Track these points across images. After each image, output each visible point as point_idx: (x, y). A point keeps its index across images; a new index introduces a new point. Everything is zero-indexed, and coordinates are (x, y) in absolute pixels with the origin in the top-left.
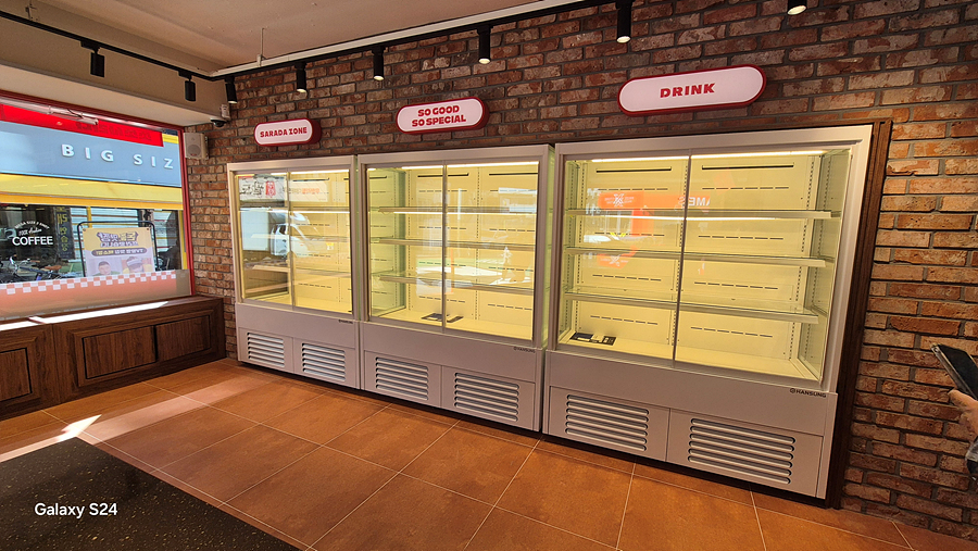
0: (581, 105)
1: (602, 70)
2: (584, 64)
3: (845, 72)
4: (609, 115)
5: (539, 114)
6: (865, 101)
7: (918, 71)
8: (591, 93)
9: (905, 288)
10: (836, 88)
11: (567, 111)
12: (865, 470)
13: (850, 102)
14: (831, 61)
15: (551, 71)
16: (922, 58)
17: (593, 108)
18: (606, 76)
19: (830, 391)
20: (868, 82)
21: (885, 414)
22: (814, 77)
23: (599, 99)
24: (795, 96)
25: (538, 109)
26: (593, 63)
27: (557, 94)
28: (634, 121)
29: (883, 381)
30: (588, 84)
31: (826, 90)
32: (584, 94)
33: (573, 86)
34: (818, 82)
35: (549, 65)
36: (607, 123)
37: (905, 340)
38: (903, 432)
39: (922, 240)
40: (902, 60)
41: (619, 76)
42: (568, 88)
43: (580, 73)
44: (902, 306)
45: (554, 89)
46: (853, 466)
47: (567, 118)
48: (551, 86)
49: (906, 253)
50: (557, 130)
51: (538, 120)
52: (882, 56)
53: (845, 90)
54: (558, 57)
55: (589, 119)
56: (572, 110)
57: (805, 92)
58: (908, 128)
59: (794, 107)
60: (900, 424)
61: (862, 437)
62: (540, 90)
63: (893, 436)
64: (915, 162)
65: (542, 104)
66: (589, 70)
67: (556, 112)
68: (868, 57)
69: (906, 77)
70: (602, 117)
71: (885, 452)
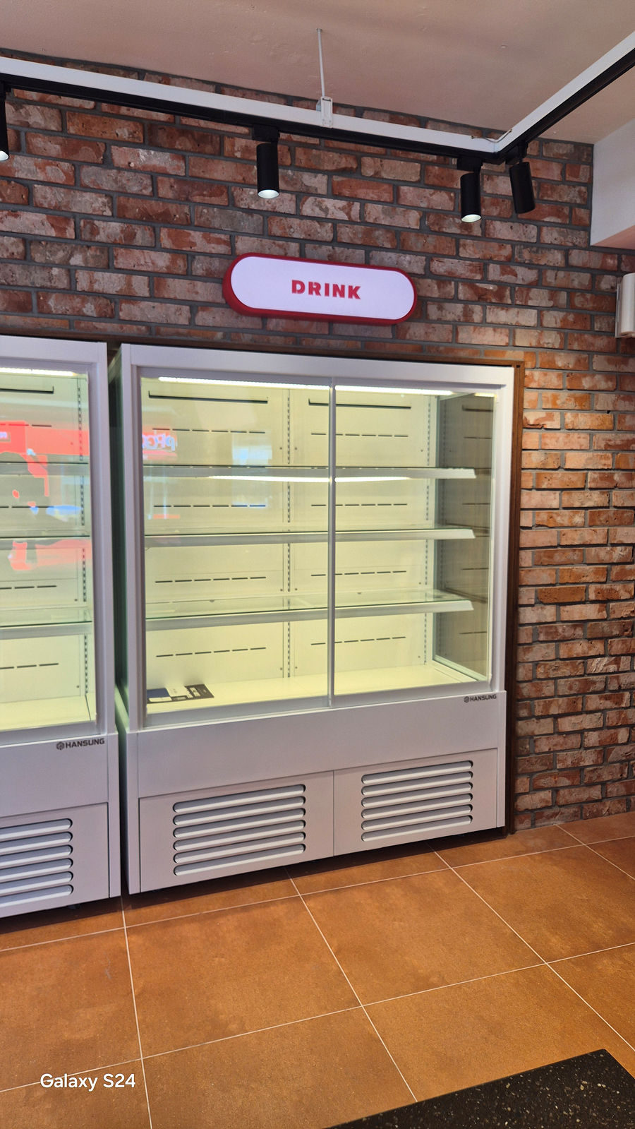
0: (156, 279)
1: (189, 223)
2: (155, 207)
3: (482, 298)
4: (206, 306)
5: (72, 280)
6: (500, 339)
7: (541, 311)
8: (173, 261)
9: (546, 554)
10: (477, 318)
11: (129, 284)
12: (531, 774)
13: (489, 337)
14: (470, 283)
15: (88, 203)
16: (539, 297)
17: (178, 287)
18: (197, 236)
19: (499, 690)
20: (503, 316)
21: (542, 702)
22: (455, 299)
23: (188, 275)
24: (439, 321)
25: (71, 272)
26: (173, 208)
27: (108, 249)
28: (246, 322)
29: (536, 664)
30: (166, 243)
31: (467, 319)
32: (161, 261)
33: (139, 240)
34: (460, 307)
35: (86, 189)
36: (204, 318)
37: (549, 613)
38: (556, 717)
39: (553, 500)
40: (528, 298)
41: (219, 241)
42: (128, 243)
43: (152, 220)
44: (544, 576)
45: (101, 237)
46: (522, 774)
47: (131, 298)
48: (94, 231)
49: (543, 516)
50: (112, 316)
51: (71, 291)
52: (513, 286)
53: (484, 322)
54: (107, 179)
55: (173, 308)
56: (140, 285)
57: (450, 317)
58: (537, 374)
59: (439, 335)
60: (554, 710)
61: (525, 737)
62: (70, 233)
63: (546, 726)
64: (542, 414)
65: (77, 260)
66: (165, 219)
67: (109, 282)
68: (501, 285)
69: (529, 317)
70: (195, 307)
71: (544, 746)
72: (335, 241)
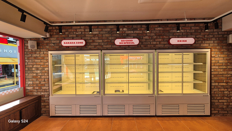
0: (160, 42)
1: (164, 35)
2: (160, 34)
3: (204, 40)
4: (166, 44)
5: (151, 43)
6: (207, 45)
7: (214, 41)
8: (162, 40)
9: (216, 75)
10: (203, 43)
11: (157, 43)
12: (214, 108)
13: (205, 45)
14: (202, 38)
15: (153, 34)
16: (214, 39)
17: (162, 43)
18: (165, 36)
19: (209, 95)
20: (208, 42)
21: (216, 97)
22: (200, 40)
23: (164, 41)
24: (197, 43)
25: (150, 42)
26: (162, 34)
27: (155, 39)
28: (171, 46)
29: (215, 91)
30: (161, 38)
31: (202, 43)
32: (160, 40)
33: (158, 38)
34: (201, 41)
35: (152, 33)
36: (165, 46)
37: (217, 84)
38: (218, 100)
39: (217, 67)
40: (212, 39)
41: (167, 37)
42: (157, 38)
43: (159, 35)
44: (216, 78)
45: (154, 38)
46: (212, 108)
47: (157, 44)
48: (153, 37)
49: (215, 70)
50: (155, 47)
51: (150, 44)
52: (209, 38)
53: (205, 43)
54: (155, 32)
55: (162, 45)
56: (158, 43)
57: (199, 43)
58: (213, 49)
59: (198, 45)
60: (218, 99)
61: (213, 102)
62: (150, 38)
63: (217, 101)
64: (215, 55)
65: (151, 41)
66: (161, 35)
67: (155, 43)
68: (207, 38)
69: (212, 42)
70: (164, 45)
71: (216, 104)
72: (182, 35)
